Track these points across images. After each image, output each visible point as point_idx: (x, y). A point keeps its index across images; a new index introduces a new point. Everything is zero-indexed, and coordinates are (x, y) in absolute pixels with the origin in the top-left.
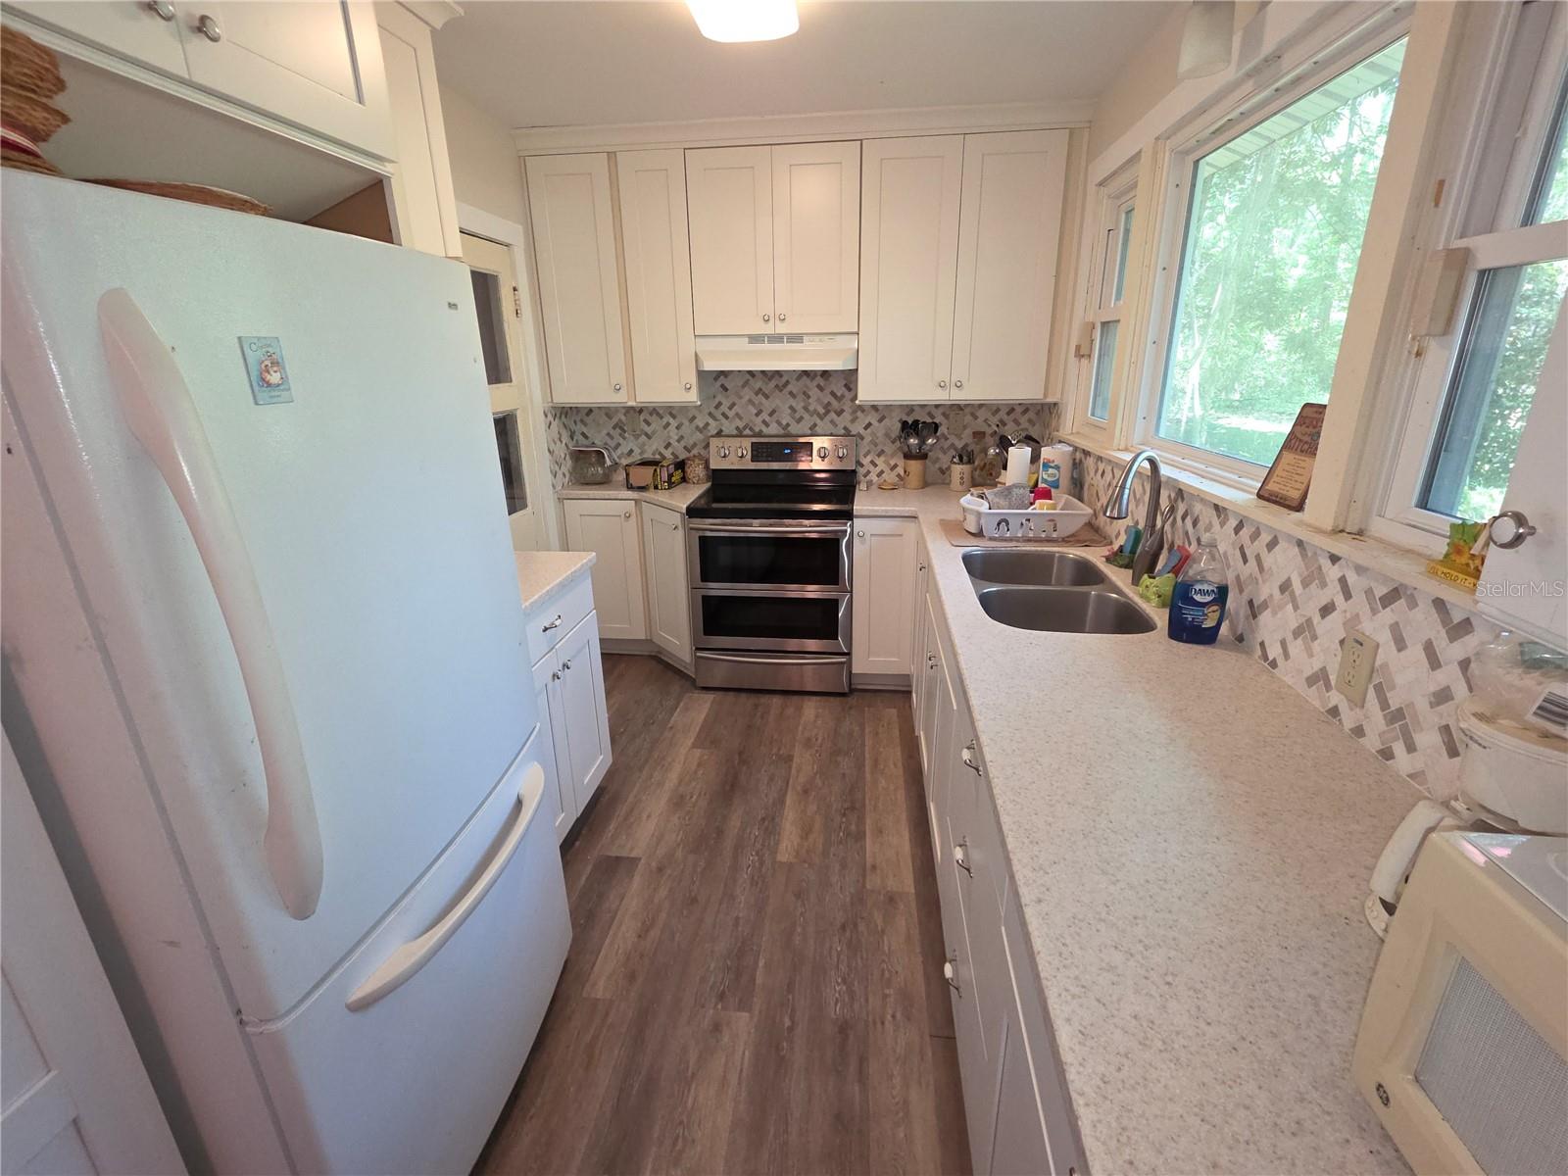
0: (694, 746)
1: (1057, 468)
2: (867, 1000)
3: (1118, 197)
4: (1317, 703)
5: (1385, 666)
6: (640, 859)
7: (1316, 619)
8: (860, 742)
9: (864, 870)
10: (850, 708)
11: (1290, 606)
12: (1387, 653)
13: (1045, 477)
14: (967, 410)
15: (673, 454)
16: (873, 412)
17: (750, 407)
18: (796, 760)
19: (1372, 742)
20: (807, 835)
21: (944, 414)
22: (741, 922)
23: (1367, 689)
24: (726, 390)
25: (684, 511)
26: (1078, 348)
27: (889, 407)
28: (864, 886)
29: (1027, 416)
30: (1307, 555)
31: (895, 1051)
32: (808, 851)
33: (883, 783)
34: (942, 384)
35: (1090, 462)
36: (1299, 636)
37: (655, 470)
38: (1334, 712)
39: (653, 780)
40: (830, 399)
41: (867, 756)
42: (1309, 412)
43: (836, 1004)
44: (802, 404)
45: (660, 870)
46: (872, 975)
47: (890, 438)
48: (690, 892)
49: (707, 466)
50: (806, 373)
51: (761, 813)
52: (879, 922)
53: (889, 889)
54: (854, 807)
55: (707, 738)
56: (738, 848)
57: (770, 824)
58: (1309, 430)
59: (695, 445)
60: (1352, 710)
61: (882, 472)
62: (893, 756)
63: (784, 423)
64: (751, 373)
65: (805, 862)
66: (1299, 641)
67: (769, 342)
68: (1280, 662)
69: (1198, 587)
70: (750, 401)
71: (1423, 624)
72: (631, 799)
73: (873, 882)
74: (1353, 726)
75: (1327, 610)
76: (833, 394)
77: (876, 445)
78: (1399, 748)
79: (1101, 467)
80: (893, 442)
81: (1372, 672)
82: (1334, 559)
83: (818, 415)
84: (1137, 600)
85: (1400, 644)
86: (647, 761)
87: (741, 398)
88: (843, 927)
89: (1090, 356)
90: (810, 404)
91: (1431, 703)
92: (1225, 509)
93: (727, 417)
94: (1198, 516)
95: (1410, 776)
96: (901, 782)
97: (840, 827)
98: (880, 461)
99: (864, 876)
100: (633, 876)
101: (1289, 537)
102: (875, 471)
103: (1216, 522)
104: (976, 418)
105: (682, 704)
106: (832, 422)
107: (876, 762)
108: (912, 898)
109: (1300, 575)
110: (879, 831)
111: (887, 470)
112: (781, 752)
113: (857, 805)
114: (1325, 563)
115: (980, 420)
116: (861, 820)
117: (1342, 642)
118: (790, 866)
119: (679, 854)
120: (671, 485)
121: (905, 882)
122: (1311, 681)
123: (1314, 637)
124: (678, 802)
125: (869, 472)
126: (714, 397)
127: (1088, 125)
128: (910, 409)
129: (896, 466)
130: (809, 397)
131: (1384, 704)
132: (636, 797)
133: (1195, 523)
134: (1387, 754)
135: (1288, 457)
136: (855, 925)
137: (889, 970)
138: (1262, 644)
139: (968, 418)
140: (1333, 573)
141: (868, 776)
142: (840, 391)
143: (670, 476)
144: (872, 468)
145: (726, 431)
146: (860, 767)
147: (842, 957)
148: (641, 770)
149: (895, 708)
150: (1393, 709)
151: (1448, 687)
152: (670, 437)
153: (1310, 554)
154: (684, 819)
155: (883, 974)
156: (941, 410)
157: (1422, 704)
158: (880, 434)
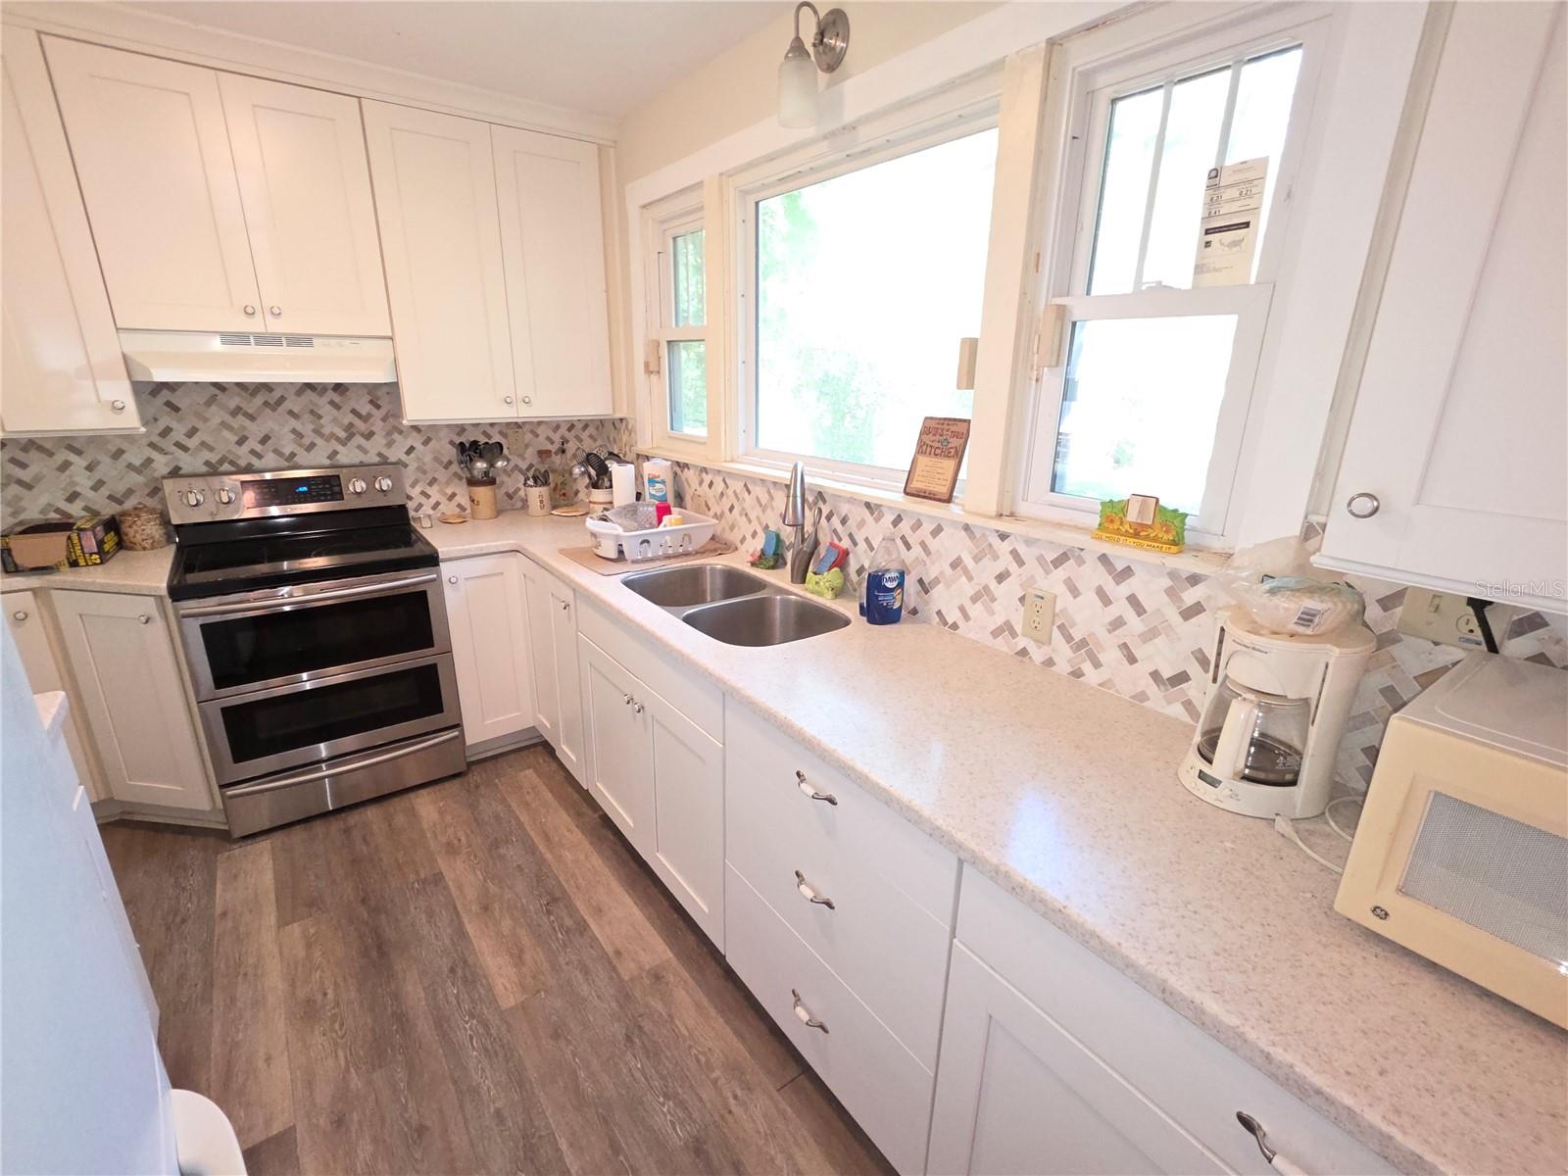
0: (283, 922)
1: (663, 482)
2: (701, 1099)
3: (663, 222)
4: (1005, 649)
5: (1064, 611)
6: (293, 1128)
7: (993, 584)
8: (513, 821)
9: (610, 963)
10: (477, 787)
11: (964, 579)
12: (1065, 600)
13: (653, 492)
14: (527, 428)
15: (86, 509)
16: (414, 434)
17: (226, 434)
18: (449, 876)
19: (1063, 667)
20: (520, 957)
21: (501, 433)
22: (506, 1113)
23: (1051, 631)
24: (177, 409)
25: (164, 592)
26: (647, 365)
27: (434, 428)
28: (621, 980)
29: (587, 432)
30: (975, 537)
31: (758, 1132)
32: (534, 977)
33: (568, 856)
34: (508, 400)
35: (690, 475)
36: (977, 601)
37: (69, 538)
38: (1023, 652)
39: (239, 1004)
40: (350, 418)
41: (532, 833)
42: (933, 424)
43: (675, 1129)
44: (312, 427)
45: (339, 1122)
46: (688, 1070)
47: (441, 463)
48: (407, 1123)
49: (165, 521)
50: (309, 386)
51: (444, 964)
52: (658, 1006)
53: (647, 968)
54: (555, 899)
55: (295, 902)
56: (441, 1023)
57: (465, 970)
58: (937, 437)
59: (130, 492)
60: (1040, 648)
61: (437, 504)
62: (562, 822)
63: (287, 451)
64: (220, 387)
65: (538, 992)
66: (979, 604)
67: (257, 344)
68: (961, 623)
69: (887, 576)
70: (224, 425)
71: (1092, 575)
72: (216, 1049)
73: (627, 969)
74: (1042, 660)
75: (1001, 578)
76: (354, 412)
77: (425, 472)
78: (1087, 667)
79: (707, 478)
80: (446, 467)
81: (1054, 616)
82: (1003, 537)
83: (338, 439)
84: (809, 596)
85: (1075, 592)
86: (209, 984)
87: (206, 420)
88: (629, 1038)
89: (659, 372)
90: (323, 426)
91: (1108, 630)
92: (879, 506)
93: (185, 449)
94: (846, 515)
95: (1100, 685)
96: (586, 845)
97: (554, 929)
98: (433, 491)
99: (614, 969)
100: (297, 1159)
101: (954, 523)
102: (427, 505)
103: (869, 519)
104: (537, 436)
105: (220, 874)
106: (359, 447)
107: (547, 838)
108: (675, 962)
109: (970, 553)
110: (598, 911)
111: (443, 500)
112: (423, 876)
113: (558, 894)
114: (995, 541)
115: (542, 438)
116: (572, 910)
117: (1022, 599)
118: (523, 1006)
119: (356, 1082)
120: (104, 557)
121: (655, 949)
122: (996, 633)
123: (993, 600)
124: (307, 1013)
125: (420, 506)
126: (156, 420)
127: (613, 145)
128: (461, 429)
129: (454, 495)
130: (320, 417)
131: (1069, 638)
132: (224, 1042)
133: (844, 521)
134: (1077, 674)
135: (923, 460)
136: (640, 1028)
137: (701, 1053)
138: (939, 613)
139: (529, 437)
140: (1004, 548)
141: (548, 856)
142: (365, 408)
143: (100, 543)
144: (423, 500)
145: (186, 469)
146: (532, 850)
147: (647, 1071)
148: (207, 999)
149: (529, 768)
150: (1077, 640)
151: (1121, 616)
152: (74, 484)
153: (978, 536)
154: (333, 1030)
155: (698, 1061)
156: (497, 429)
157: (1101, 633)
158: (428, 458)
